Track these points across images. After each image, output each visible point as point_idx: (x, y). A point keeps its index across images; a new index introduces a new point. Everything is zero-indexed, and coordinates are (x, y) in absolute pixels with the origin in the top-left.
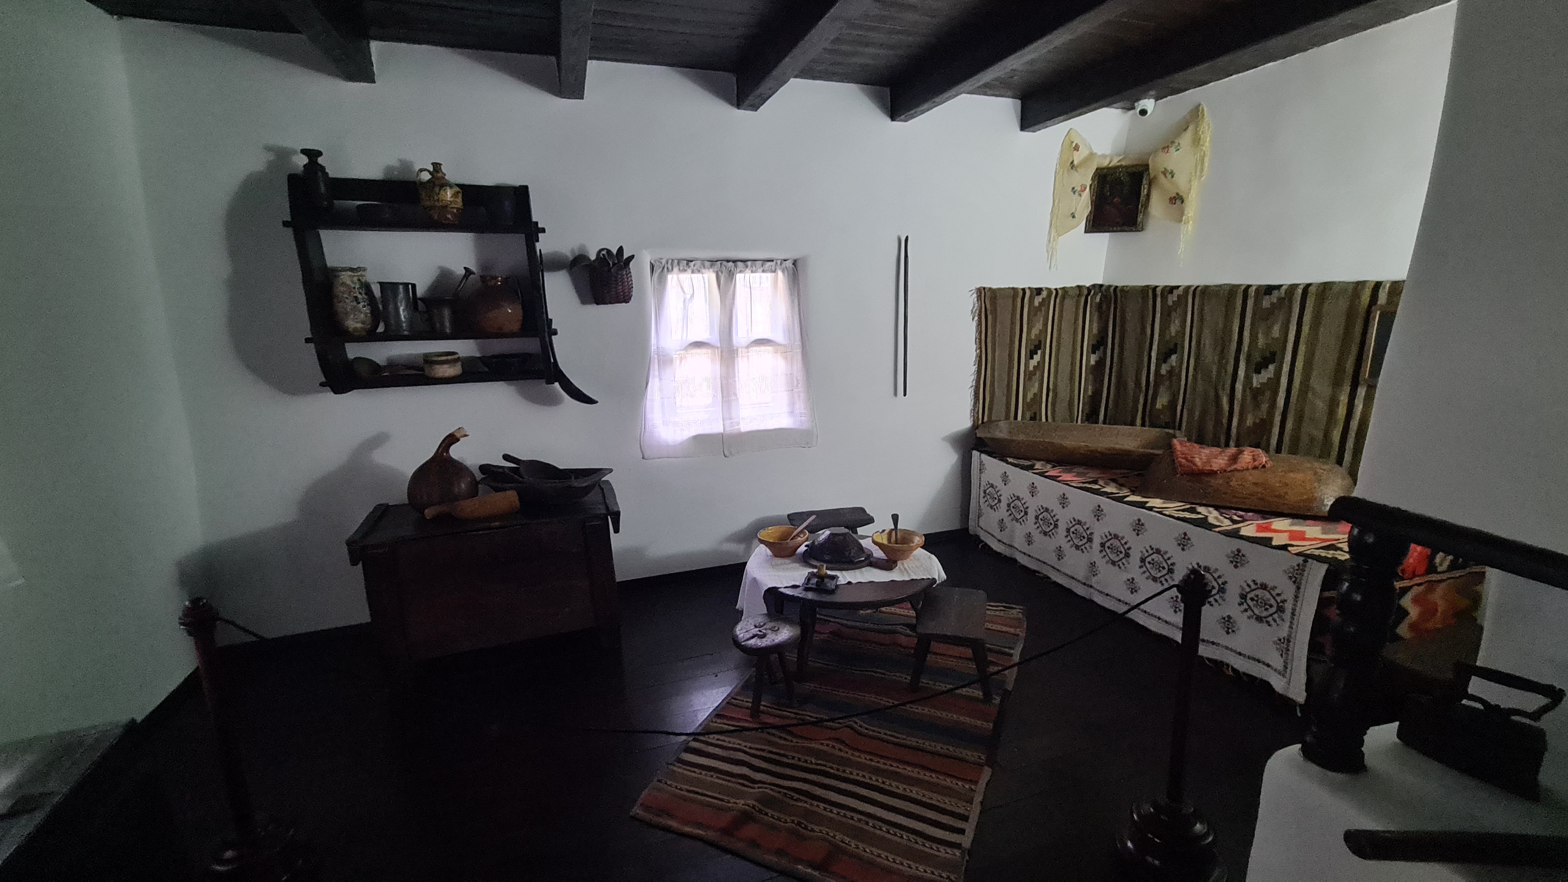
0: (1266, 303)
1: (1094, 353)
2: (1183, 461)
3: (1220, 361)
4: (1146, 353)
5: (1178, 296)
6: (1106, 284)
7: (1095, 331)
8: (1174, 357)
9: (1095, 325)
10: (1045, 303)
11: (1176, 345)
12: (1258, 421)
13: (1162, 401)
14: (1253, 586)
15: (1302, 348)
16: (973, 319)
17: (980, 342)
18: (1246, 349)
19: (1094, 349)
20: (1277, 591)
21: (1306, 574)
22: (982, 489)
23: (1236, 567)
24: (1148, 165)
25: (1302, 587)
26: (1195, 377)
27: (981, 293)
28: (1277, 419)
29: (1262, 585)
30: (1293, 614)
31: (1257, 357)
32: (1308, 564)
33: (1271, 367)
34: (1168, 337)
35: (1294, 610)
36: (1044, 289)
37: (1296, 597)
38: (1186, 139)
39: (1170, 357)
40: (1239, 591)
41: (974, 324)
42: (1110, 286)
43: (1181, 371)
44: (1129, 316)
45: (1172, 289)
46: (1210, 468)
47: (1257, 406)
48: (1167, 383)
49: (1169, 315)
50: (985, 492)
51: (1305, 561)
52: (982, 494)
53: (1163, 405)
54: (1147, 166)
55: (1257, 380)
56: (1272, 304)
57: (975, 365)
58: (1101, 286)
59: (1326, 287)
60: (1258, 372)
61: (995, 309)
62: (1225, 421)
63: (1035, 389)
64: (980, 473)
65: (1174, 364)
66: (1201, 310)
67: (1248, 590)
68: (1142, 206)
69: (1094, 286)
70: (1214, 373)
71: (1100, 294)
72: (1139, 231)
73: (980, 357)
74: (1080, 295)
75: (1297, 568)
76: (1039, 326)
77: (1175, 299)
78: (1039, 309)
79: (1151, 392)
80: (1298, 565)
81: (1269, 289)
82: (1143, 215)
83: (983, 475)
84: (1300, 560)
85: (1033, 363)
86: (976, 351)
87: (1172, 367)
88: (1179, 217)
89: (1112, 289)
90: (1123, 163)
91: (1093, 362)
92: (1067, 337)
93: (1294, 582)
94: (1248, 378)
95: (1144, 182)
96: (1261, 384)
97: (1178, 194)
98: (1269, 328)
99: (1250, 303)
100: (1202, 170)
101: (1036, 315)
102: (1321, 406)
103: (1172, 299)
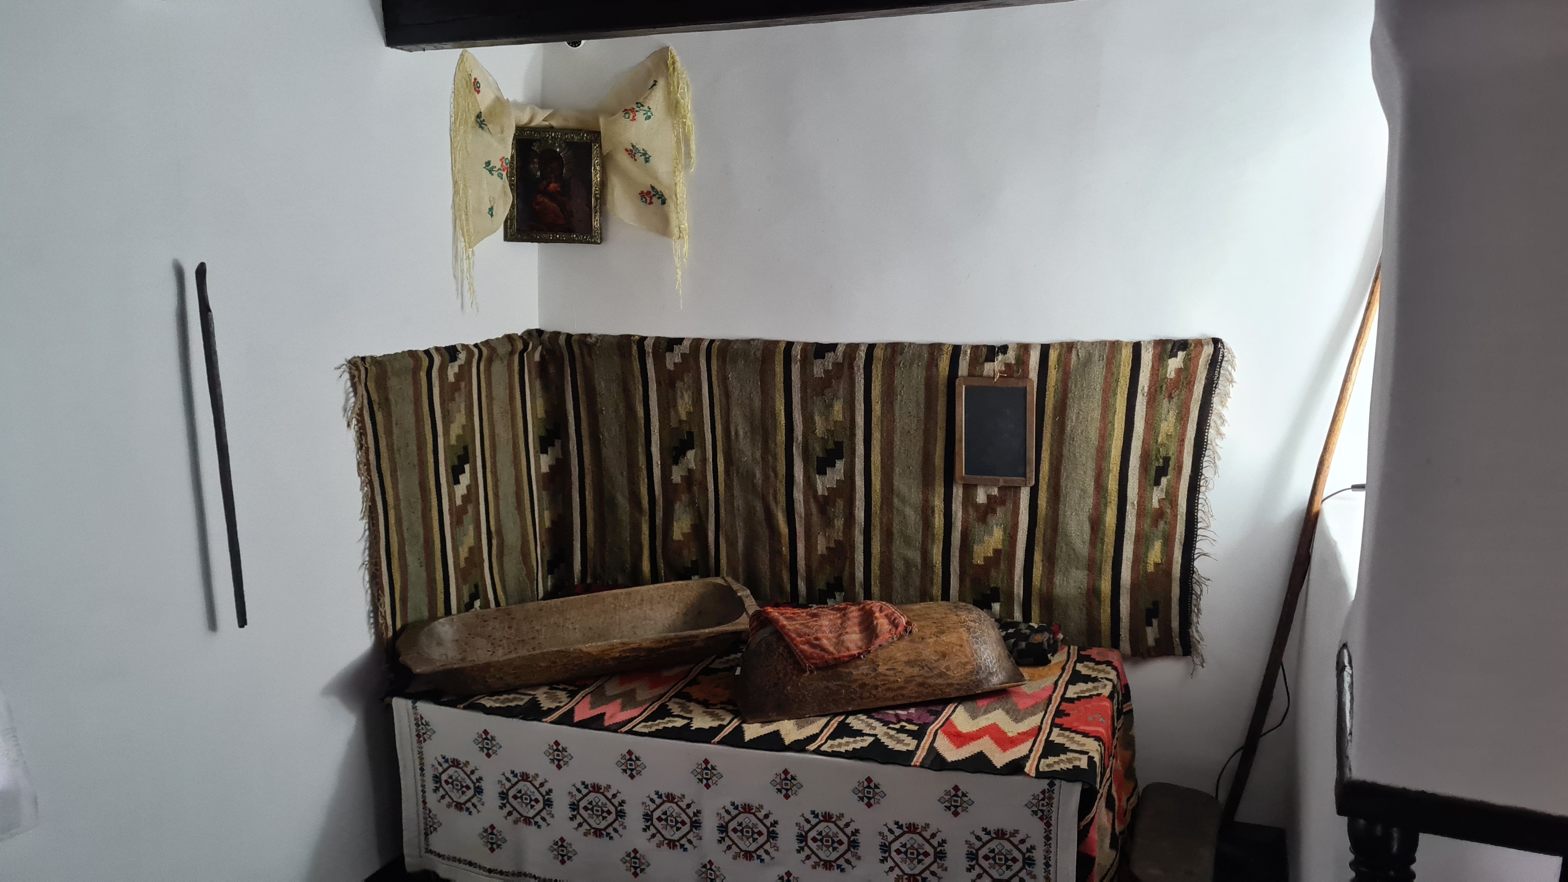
0: (818, 369)
1: (544, 451)
2: (806, 647)
3: (764, 458)
4: (641, 450)
5: (683, 355)
6: (549, 327)
7: (541, 413)
8: (691, 454)
9: (540, 402)
10: (463, 374)
11: (690, 434)
12: (832, 545)
13: (681, 527)
14: (985, 838)
15: (876, 436)
16: (349, 425)
17: (369, 470)
18: (800, 438)
19: (544, 445)
20: (1020, 837)
21: (1055, 801)
22: (429, 774)
23: (956, 814)
24: (598, 133)
25: (1053, 822)
26: (729, 486)
27: (358, 369)
28: (859, 539)
29: (997, 832)
30: (1047, 865)
31: (818, 451)
32: (1056, 788)
33: (840, 465)
34: (674, 424)
35: (1047, 858)
36: (459, 348)
37: (1048, 838)
38: (657, 100)
39: (685, 454)
40: (965, 849)
41: (350, 436)
42: (557, 334)
43: (705, 477)
44: (601, 386)
45: (672, 343)
46: (847, 653)
47: (828, 523)
48: (684, 497)
49: (672, 385)
50: (437, 779)
51: (1051, 785)
52: (430, 785)
53: (683, 534)
54: (596, 135)
55: (823, 484)
56: (826, 372)
57: (362, 518)
58: (540, 332)
59: (895, 349)
60: (822, 472)
61: (387, 400)
62: (785, 550)
63: (469, 541)
64: (419, 742)
65: (692, 465)
66: (724, 380)
67: (978, 844)
68: (596, 199)
69: (529, 333)
70: (758, 474)
71: (540, 348)
72: (595, 243)
73: (373, 500)
74: (512, 353)
75: (1041, 796)
76: (460, 419)
77: (678, 360)
78: (455, 387)
79: (659, 514)
80: (1043, 792)
81: (822, 350)
82: (600, 216)
83: (427, 747)
84: (1044, 784)
85: (461, 490)
86: (362, 489)
87: (690, 471)
88: (664, 227)
89: (562, 340)
90: (554, 123)
91: (545, 469)
92: (503, 434)
93: (1041, 818)
94: (809, 484)
95: (596, 161)
96: (828, 489)
97: (653, 188)
98: (829, 406)
99: (796, 369)
100: (688, 155)
101: (453, 399)
102: (912, 516)
103: (672, 359)
